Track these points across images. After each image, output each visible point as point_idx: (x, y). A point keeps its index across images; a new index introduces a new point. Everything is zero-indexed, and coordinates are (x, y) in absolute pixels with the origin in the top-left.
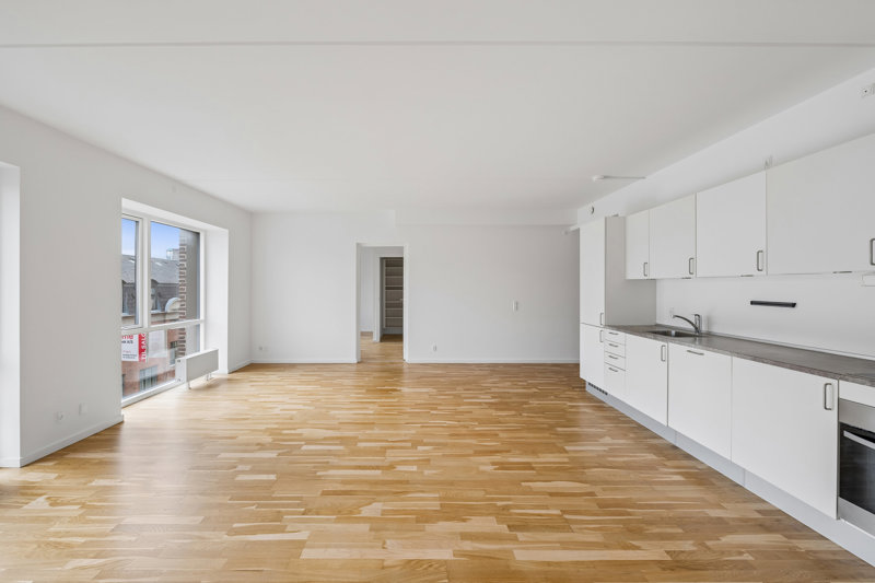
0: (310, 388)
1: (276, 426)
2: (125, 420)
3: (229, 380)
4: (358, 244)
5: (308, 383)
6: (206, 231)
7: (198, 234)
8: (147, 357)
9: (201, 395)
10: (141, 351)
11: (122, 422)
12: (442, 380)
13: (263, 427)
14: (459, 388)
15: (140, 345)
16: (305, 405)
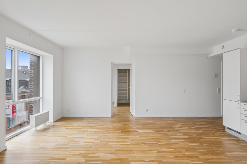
0: (94, 130)
1: (84, 152)
2: (7, 148)
3: (54, 126)
4: (112, 62)
5: (92, 127)
6: (42, 56)
7: (39, 57)
8: (16, 115)
9: (43, 134)
10: (14, 112)
11: (6, 150)
12: (155, 126)
13: (78, 153)
14: (165, 130)
15: (13, 109)
16: (95, 139)
